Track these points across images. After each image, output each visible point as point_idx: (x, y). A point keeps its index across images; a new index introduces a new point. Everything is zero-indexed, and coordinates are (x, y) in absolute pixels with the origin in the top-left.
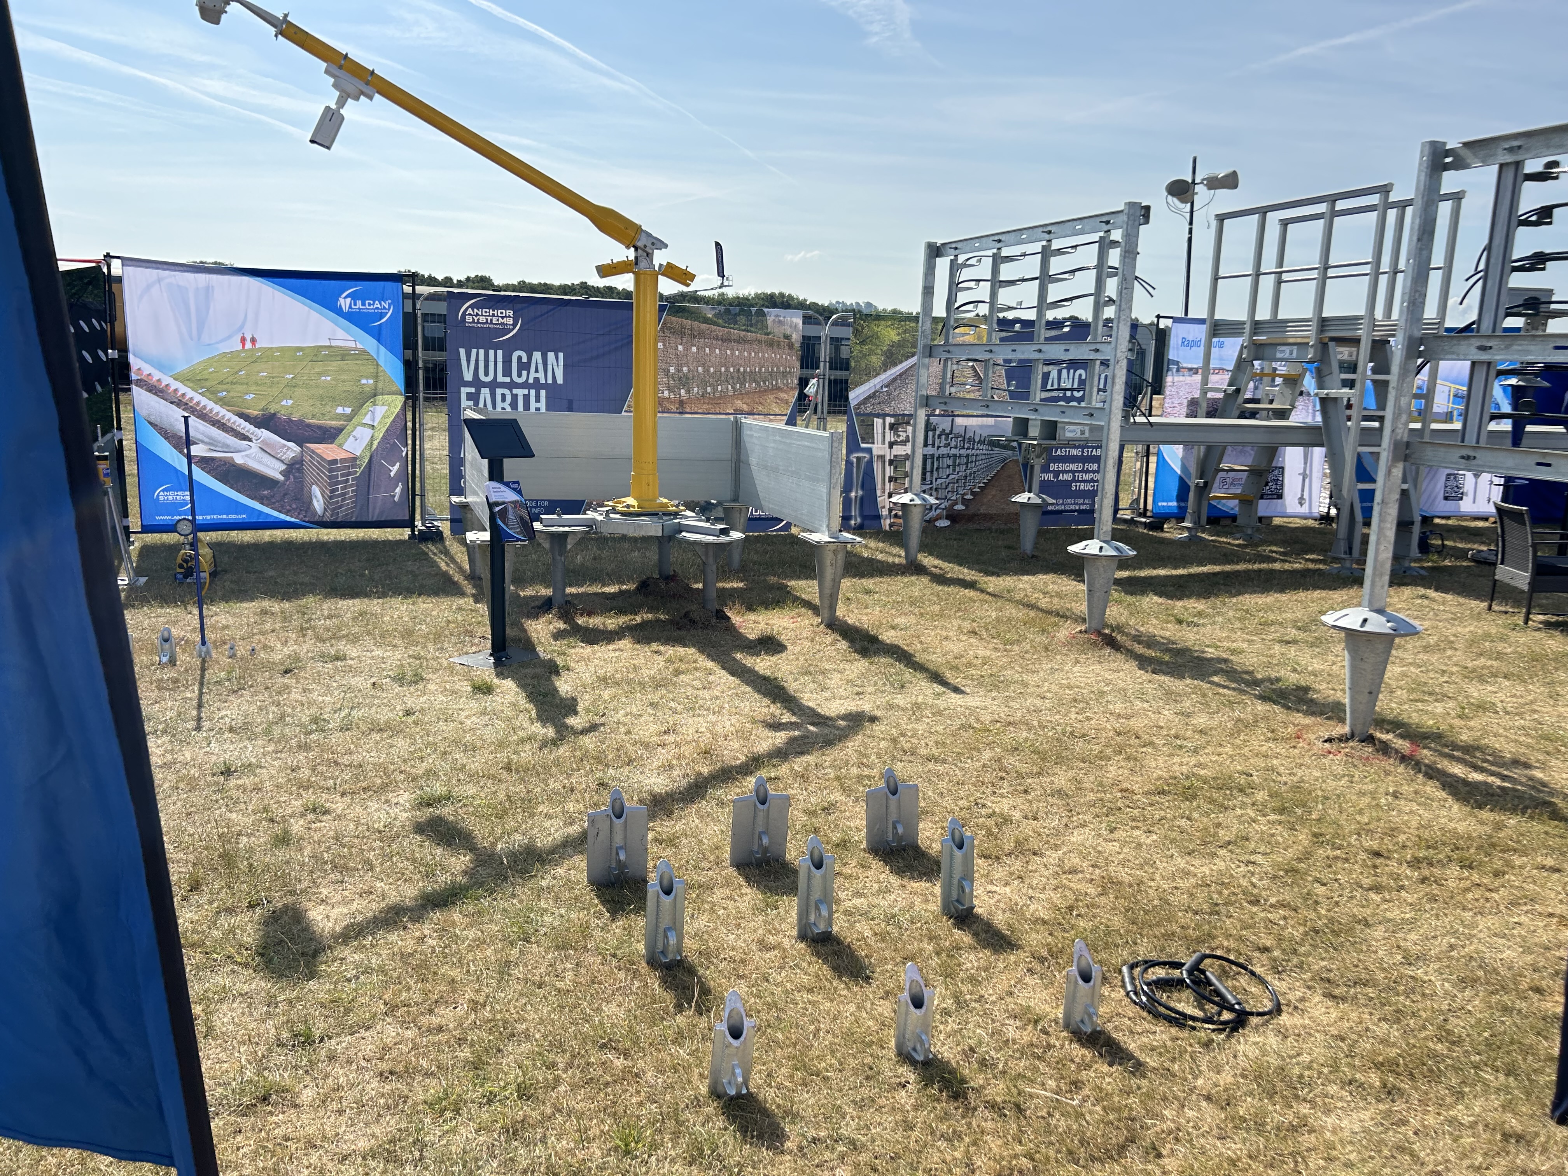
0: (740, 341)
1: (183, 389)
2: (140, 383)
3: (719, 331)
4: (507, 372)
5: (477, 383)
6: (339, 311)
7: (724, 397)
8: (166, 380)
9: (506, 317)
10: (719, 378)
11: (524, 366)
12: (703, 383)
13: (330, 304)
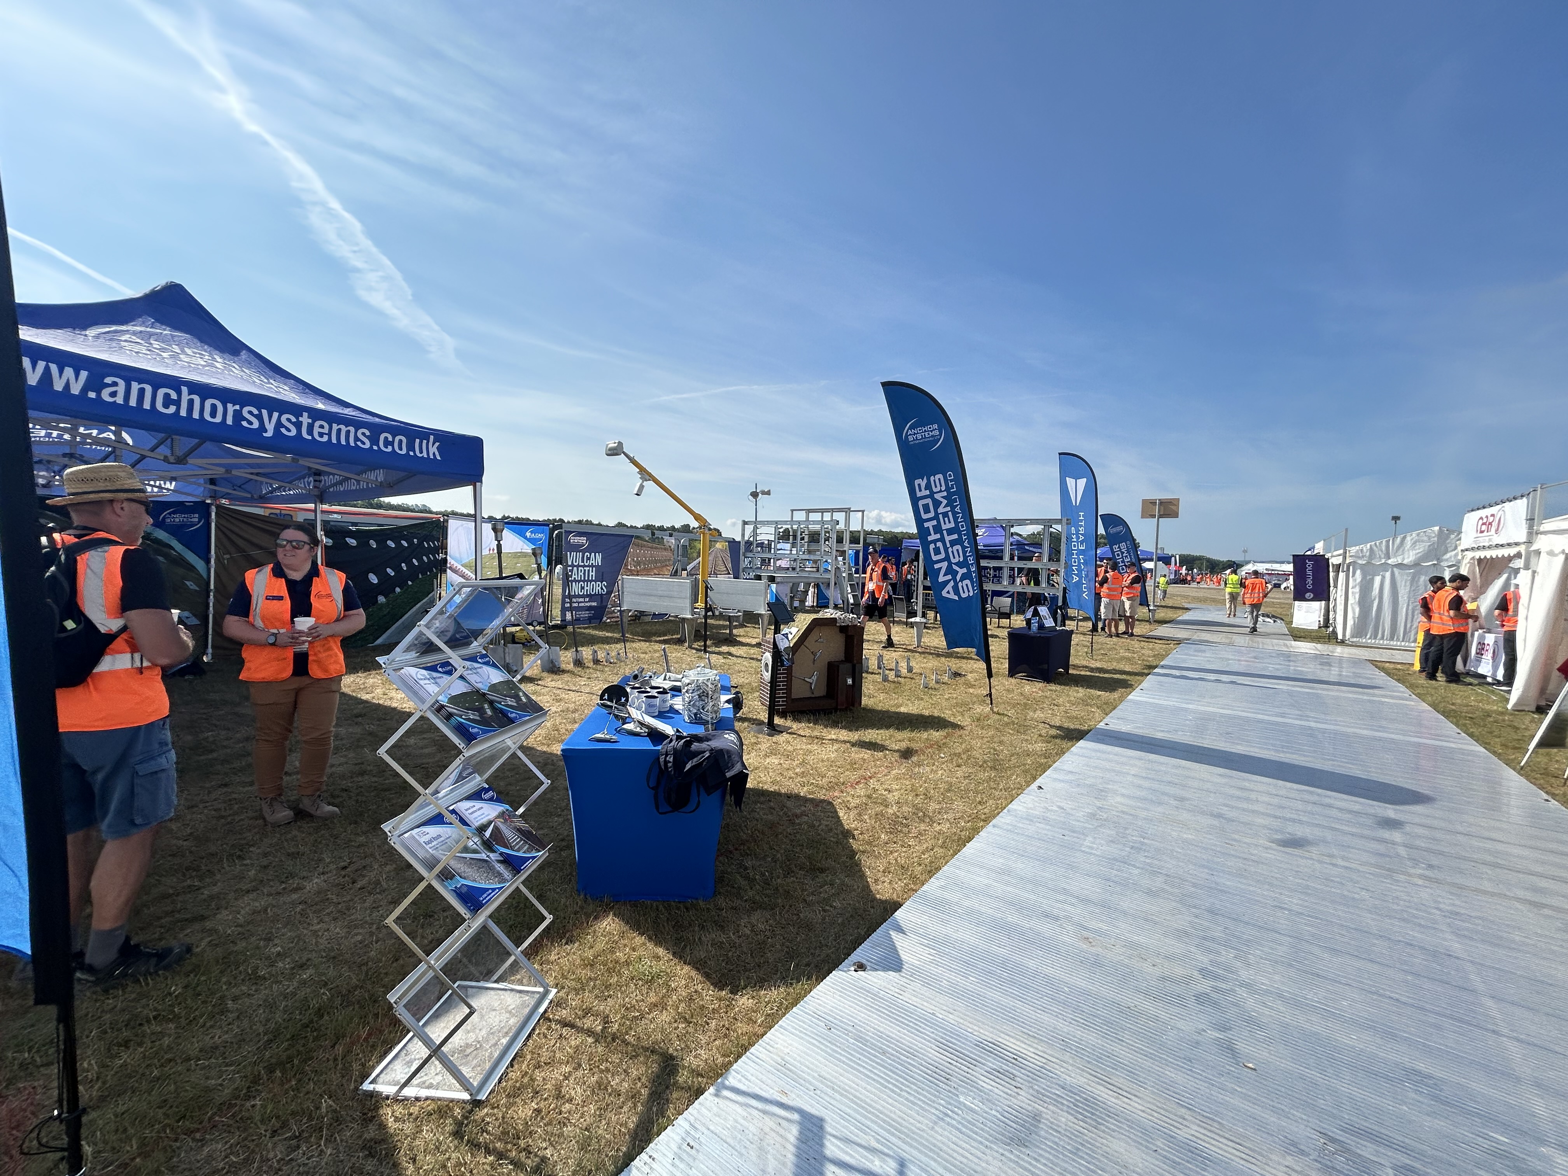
0: (656, 548)
1: (465, 570)
2: (450, 568)
3: (650, 545)
4: (583, 562)
5: (573, 566)
6: (526, 538)
7: (651, 569)
8: (459, 567)
9: (583, 540)
10: (650, 562)
11: (589, 559)
12: (645, 564)
13: (522, 535)
